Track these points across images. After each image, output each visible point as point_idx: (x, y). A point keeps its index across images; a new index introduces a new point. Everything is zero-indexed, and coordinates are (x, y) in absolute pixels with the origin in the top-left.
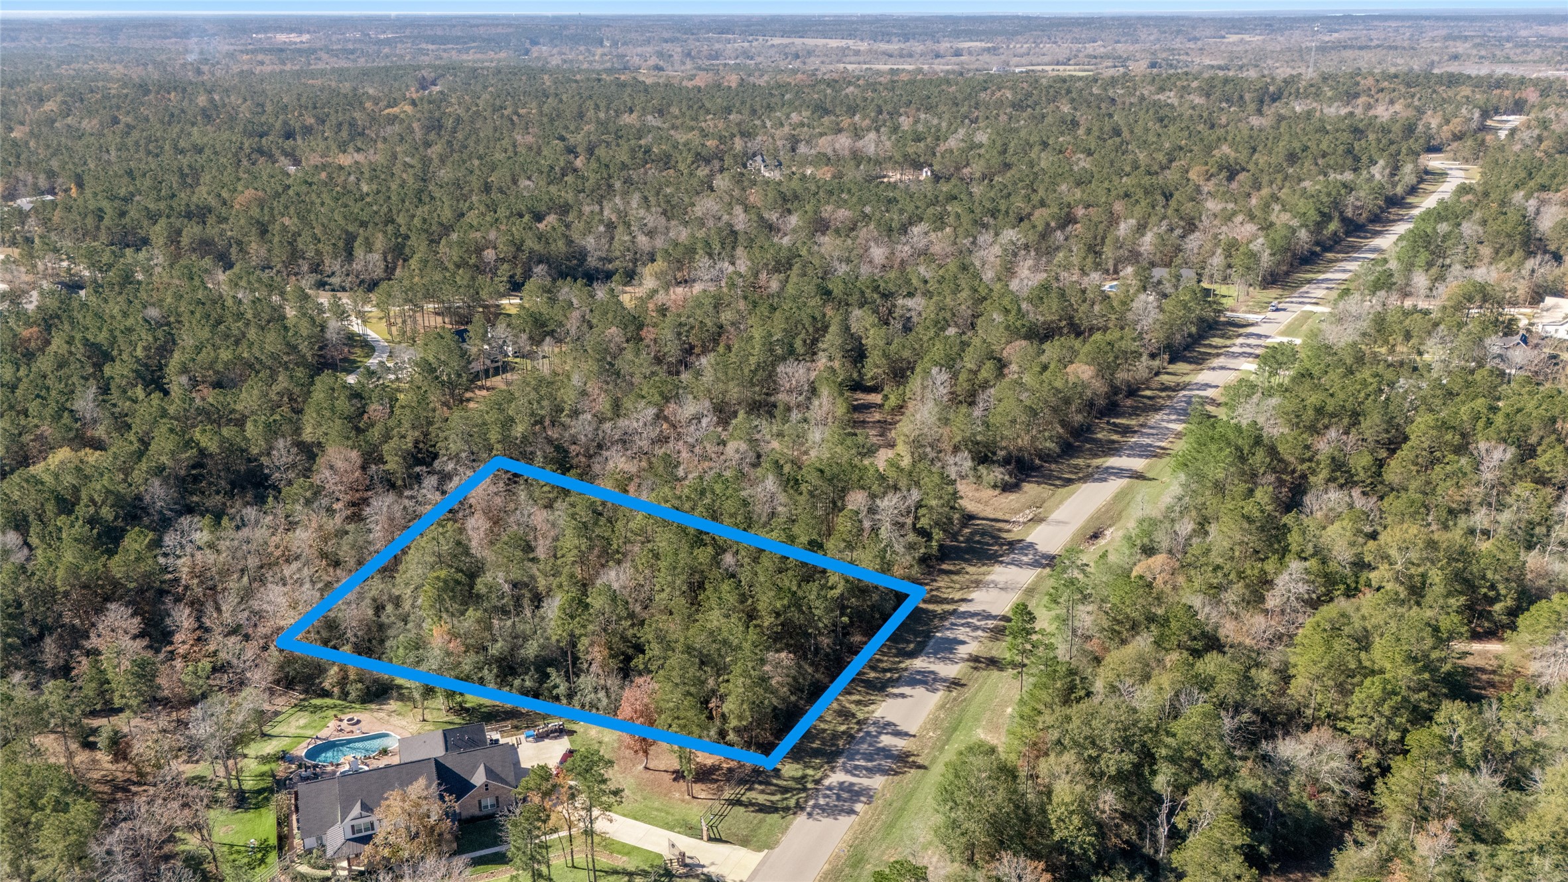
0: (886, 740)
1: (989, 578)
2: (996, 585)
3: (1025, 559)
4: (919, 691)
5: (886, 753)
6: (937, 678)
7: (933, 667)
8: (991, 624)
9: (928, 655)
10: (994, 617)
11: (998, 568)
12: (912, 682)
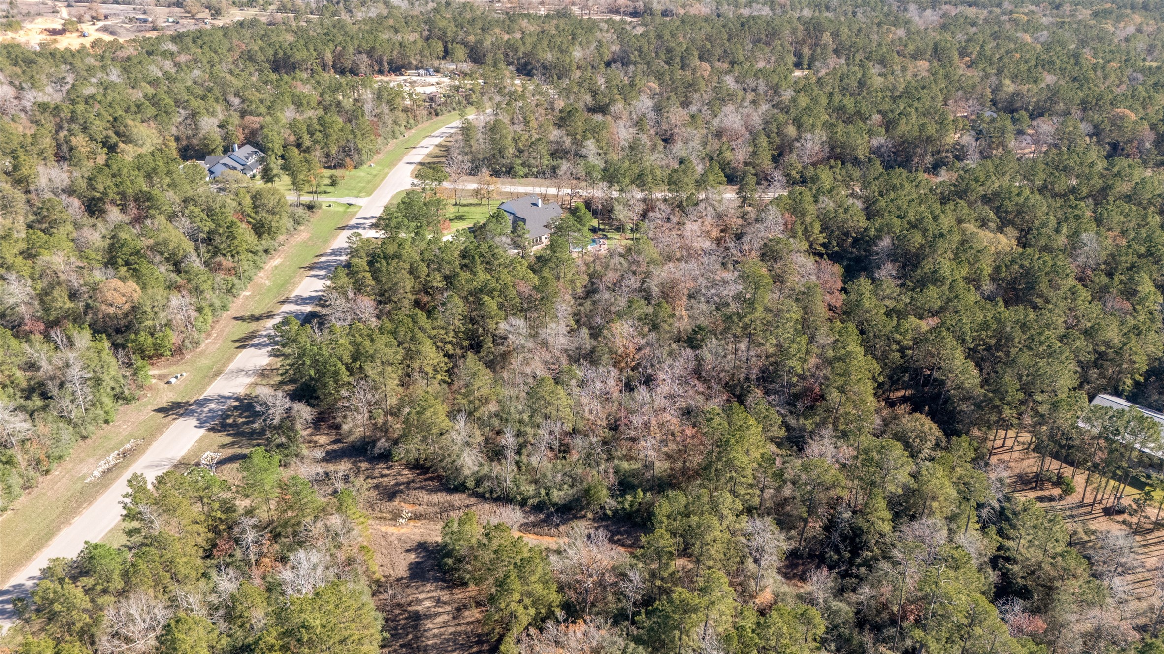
0: (323, 272)
1: (251, 380)
2: (247, 374)
3: (212, 406)
4: (306, 294)
5: (321, 268)
6: (296, 302)
7: (299, 307)
8: (256, 341)
9: (303, 314)
10: (252, 346)
11: (241, 391)
12: (311, 298)
